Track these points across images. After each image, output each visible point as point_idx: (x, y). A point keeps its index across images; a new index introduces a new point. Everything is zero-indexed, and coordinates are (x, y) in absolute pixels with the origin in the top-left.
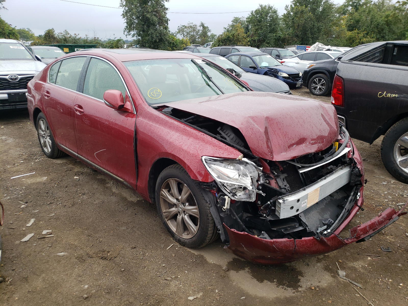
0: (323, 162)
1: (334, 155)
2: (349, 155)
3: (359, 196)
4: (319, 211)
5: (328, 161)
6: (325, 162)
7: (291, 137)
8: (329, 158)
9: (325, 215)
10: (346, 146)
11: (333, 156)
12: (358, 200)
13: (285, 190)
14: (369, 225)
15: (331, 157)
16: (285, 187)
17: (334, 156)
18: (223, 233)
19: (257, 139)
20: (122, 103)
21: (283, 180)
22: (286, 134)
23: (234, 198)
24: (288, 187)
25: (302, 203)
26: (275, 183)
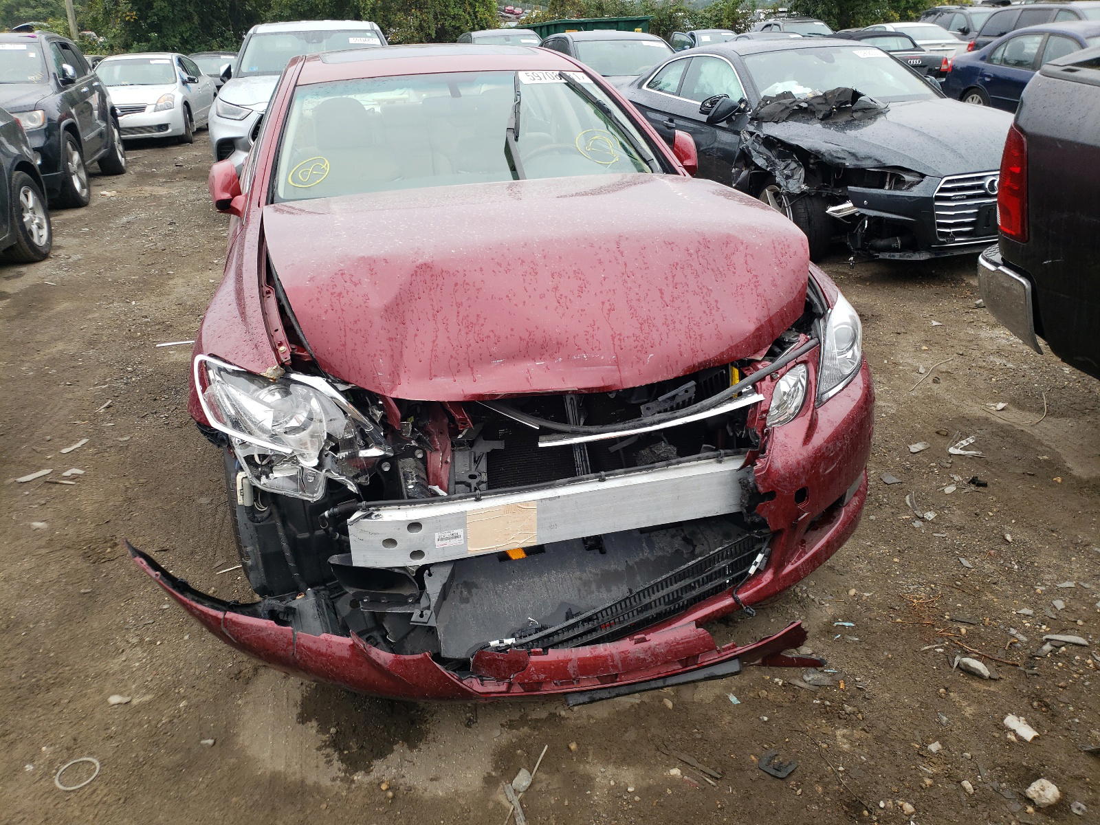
2: (754, 418)
3: (755, 564)
7: (491, 334)
8: (658, 417)
13: (468, 488)
14: (579, 659)
15: (668, 415)
16: (470, 481)
18: (261, 565)
19: (343, 328)
20: (226, 196)
21: (475, 458)
22: (475, 321)
23: (256, 483)
24: (483, 482)
25: (437, 535)
26: (446, 462)
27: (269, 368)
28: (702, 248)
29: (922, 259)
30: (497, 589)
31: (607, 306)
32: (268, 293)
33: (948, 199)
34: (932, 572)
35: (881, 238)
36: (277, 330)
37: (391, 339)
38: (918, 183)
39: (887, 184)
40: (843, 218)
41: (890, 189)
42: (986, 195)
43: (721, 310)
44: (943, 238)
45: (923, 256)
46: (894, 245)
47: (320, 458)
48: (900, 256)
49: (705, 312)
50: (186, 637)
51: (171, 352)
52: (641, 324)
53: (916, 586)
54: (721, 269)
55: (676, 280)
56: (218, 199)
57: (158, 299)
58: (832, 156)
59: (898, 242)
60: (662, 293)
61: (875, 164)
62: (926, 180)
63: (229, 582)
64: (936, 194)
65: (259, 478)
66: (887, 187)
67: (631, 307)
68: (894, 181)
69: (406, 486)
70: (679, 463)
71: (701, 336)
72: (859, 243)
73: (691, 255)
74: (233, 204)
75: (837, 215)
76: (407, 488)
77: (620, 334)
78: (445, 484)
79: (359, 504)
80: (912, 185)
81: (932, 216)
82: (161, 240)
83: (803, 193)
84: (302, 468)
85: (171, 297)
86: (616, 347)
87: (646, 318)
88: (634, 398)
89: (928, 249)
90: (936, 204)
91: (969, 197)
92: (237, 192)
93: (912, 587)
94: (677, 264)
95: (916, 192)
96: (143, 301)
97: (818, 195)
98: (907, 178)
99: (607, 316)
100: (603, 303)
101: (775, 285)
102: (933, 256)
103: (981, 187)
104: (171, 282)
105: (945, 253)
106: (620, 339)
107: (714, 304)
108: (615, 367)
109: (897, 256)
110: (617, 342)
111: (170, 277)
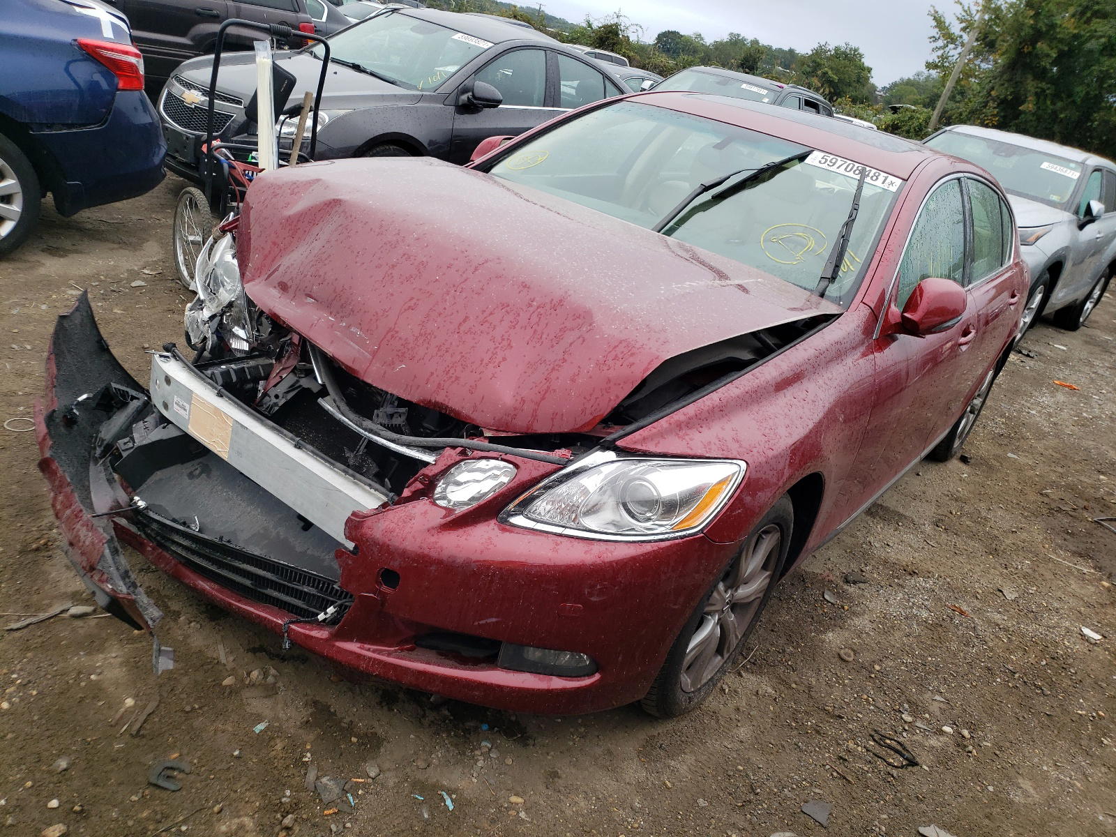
22: (323, 259)
28: (548, 306)
31: (411, 304)
37: (274, 243)
43: (499, 369)
49: (482, 361)
52: (421, 335)
54: (544, 336)
55: (490, 319)
60: (465, 321)
67: (428, 315)
71: (457, 378)
73: (530, 305)
77: (397, 332)
86: (386, 339)
87: (429, 331)
94: (508, 306)
99: (403, 310)
100: (412, 299)
101: (573, 380)
106: (392, 336)
107: (499, 358)
108: (369, 357)
110: (389, 336)
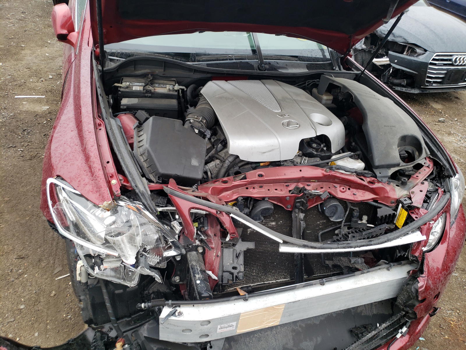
0: (339, 246)
1: (375, 240)
2: (417, 248)
3: (401, 333)
4: (300, 329)
5: (355, 248)
6: (344, 248)
9: (306, 341)
10: (420, 229)
11: (371, 241)
12: (397, 339)
13: (231, 275)
15: (366, 241)
16: (233, 271)
17: (372, 243)
20: (65, 32)
21: (236, 255)
23: (90, 271)
24: (241, 272)
25: (219, 327)
26: (218, 256)
27: (105, 202)
29: (415, 93)
30: (246, 341)
32: (100, 125)
33: (435, 64)
34: (456, 301)
35: (397, 79)
36: (108, 162)
38: (423, 54)
39: (406, 51)
40: (380, 65)
41: (407, 55)
42: (452, 65)
44: (428, 83)
45: (416, 91)
46: (403, 83)
47: (137, 258)
48: (405, 90)
50: (36, 334)
51: (24, 103)
53: (450, 312)
56: (58, 33)
57: (15, 63)
58: (381, 33)
59: (404, 82)
61: (403, 41)
62: (427, 53)
63: (64, 286)
64: (430, 61)
65: (93, 268)
66: (405, 53)
68: (410, 51)
69: (195, 281)
70: (368, 272)
72: (386, 79)
74: (69, 37)
75: (378, 64)
76: (196, 283)
78: (217, 270)
79: (167, 302)
80: (420, 55)
81: (426, 72)
82: (17, 23)
83: (362, 50)
84: (125, 266)
85: (23, 62)
88: (334, 218)
89: (419, 88)
90: (429, 66)
91: (445, 65)
92: (71, 29)
93: (448, 312)
95: (421, 59)
96: (7, 63)
97: (369, 52)
98: (418, 50)
102: (421, 92)
103: (450, 60)
104: (23, 52)
105: (427, 91)
109: (404, 90)
111: (23, 49)
